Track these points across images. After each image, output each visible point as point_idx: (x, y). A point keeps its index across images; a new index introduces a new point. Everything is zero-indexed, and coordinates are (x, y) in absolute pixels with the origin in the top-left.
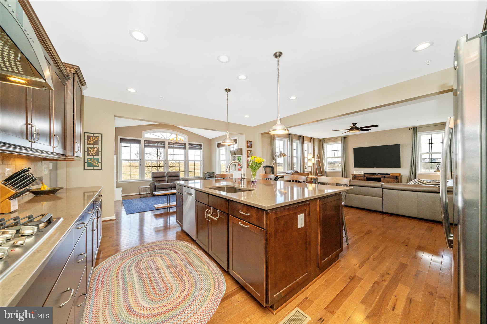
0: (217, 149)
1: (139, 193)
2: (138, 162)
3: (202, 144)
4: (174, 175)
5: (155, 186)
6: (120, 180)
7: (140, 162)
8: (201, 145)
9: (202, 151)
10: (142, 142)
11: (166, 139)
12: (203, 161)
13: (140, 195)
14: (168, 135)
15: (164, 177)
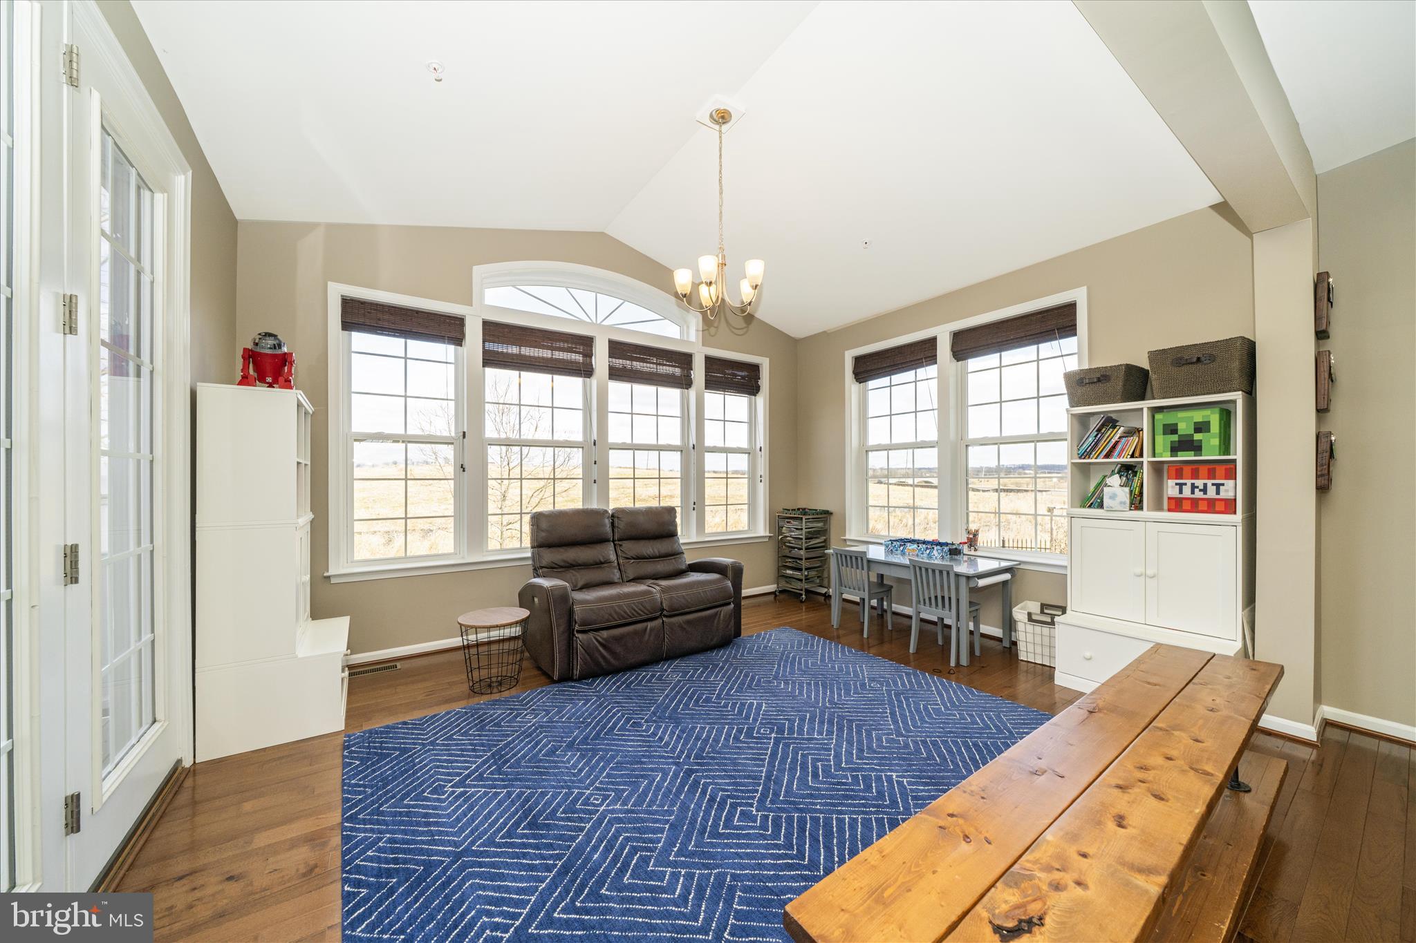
0: (852, 388)
1: (456, 641)
2: (448, 452)
3: (765, 364)
4: (650, 526)
5: (571, 612)
6: (337, 567)
7: (460, 453)
8: (754, 369)
9: (761, 401)
10: (474, 333)
11: (600, 326)
12: (765, 452)
13: (464, 647)
14: (607, 303)
15: (602, 541)
